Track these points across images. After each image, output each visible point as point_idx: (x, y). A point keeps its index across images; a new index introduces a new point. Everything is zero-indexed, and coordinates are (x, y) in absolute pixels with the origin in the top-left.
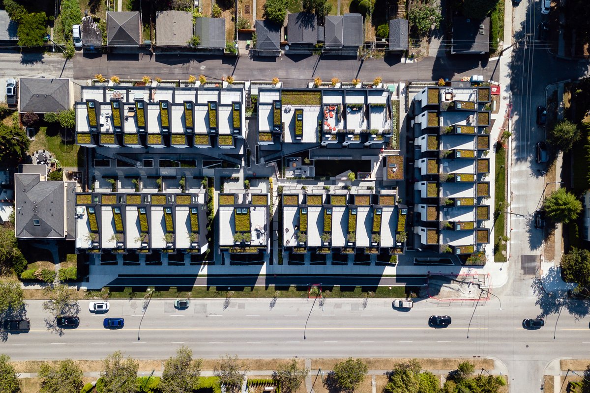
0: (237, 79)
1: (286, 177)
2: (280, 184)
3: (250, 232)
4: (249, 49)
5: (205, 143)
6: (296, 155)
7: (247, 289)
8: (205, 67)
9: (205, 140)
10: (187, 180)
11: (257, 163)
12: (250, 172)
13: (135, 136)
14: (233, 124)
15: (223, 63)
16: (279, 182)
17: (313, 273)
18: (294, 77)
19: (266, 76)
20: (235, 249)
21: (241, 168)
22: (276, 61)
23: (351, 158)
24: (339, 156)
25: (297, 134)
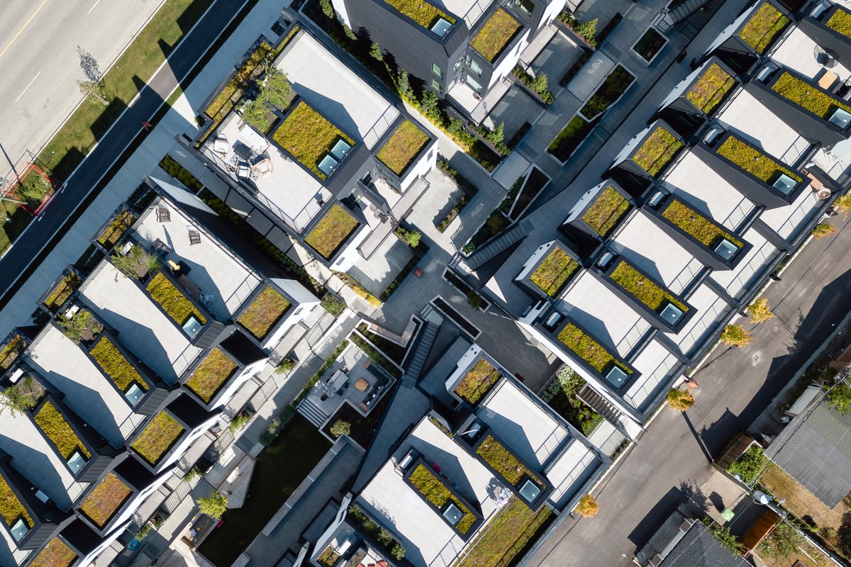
0: (664, 416)
1: (352, 344)
2: (348, 313)
3: (268, 135)
4: (708, 501)
5: (591, 212)
6: (380, 411)
7: (173, 34)
8: (754, 364)
9: (599, 221)
10: (535, 105)
11: (438, 302)
12: (430, 268)
13: (762, 47)
14: (579, 326)
15: (728, 411)
16: (353, 315)
17: (80, 220)
18: (559, 551)
19: (617, 487)
20: (259, 63)
21: (460, 254)
22: (630, 537)
23: (267, 530)
24: (297, 505)
25: (420, 467)
